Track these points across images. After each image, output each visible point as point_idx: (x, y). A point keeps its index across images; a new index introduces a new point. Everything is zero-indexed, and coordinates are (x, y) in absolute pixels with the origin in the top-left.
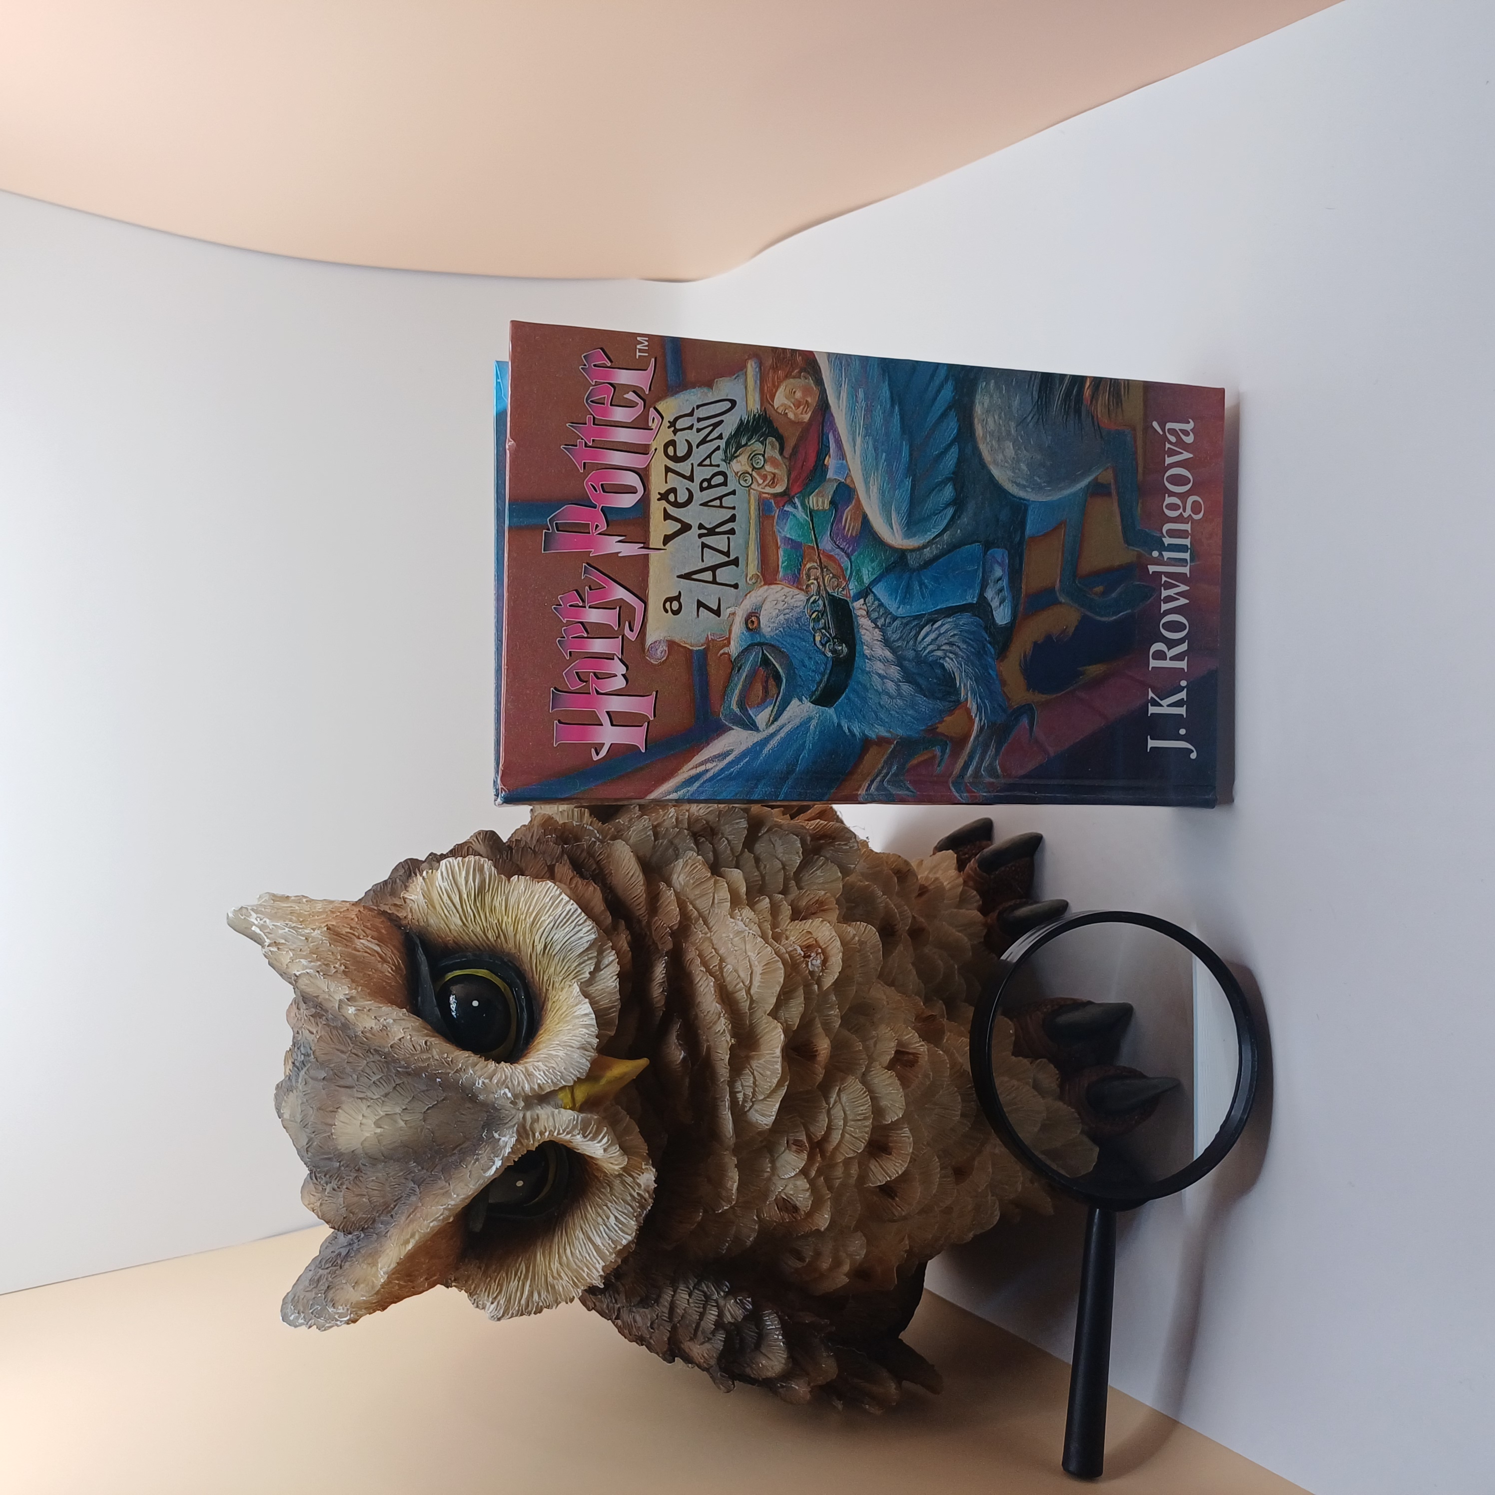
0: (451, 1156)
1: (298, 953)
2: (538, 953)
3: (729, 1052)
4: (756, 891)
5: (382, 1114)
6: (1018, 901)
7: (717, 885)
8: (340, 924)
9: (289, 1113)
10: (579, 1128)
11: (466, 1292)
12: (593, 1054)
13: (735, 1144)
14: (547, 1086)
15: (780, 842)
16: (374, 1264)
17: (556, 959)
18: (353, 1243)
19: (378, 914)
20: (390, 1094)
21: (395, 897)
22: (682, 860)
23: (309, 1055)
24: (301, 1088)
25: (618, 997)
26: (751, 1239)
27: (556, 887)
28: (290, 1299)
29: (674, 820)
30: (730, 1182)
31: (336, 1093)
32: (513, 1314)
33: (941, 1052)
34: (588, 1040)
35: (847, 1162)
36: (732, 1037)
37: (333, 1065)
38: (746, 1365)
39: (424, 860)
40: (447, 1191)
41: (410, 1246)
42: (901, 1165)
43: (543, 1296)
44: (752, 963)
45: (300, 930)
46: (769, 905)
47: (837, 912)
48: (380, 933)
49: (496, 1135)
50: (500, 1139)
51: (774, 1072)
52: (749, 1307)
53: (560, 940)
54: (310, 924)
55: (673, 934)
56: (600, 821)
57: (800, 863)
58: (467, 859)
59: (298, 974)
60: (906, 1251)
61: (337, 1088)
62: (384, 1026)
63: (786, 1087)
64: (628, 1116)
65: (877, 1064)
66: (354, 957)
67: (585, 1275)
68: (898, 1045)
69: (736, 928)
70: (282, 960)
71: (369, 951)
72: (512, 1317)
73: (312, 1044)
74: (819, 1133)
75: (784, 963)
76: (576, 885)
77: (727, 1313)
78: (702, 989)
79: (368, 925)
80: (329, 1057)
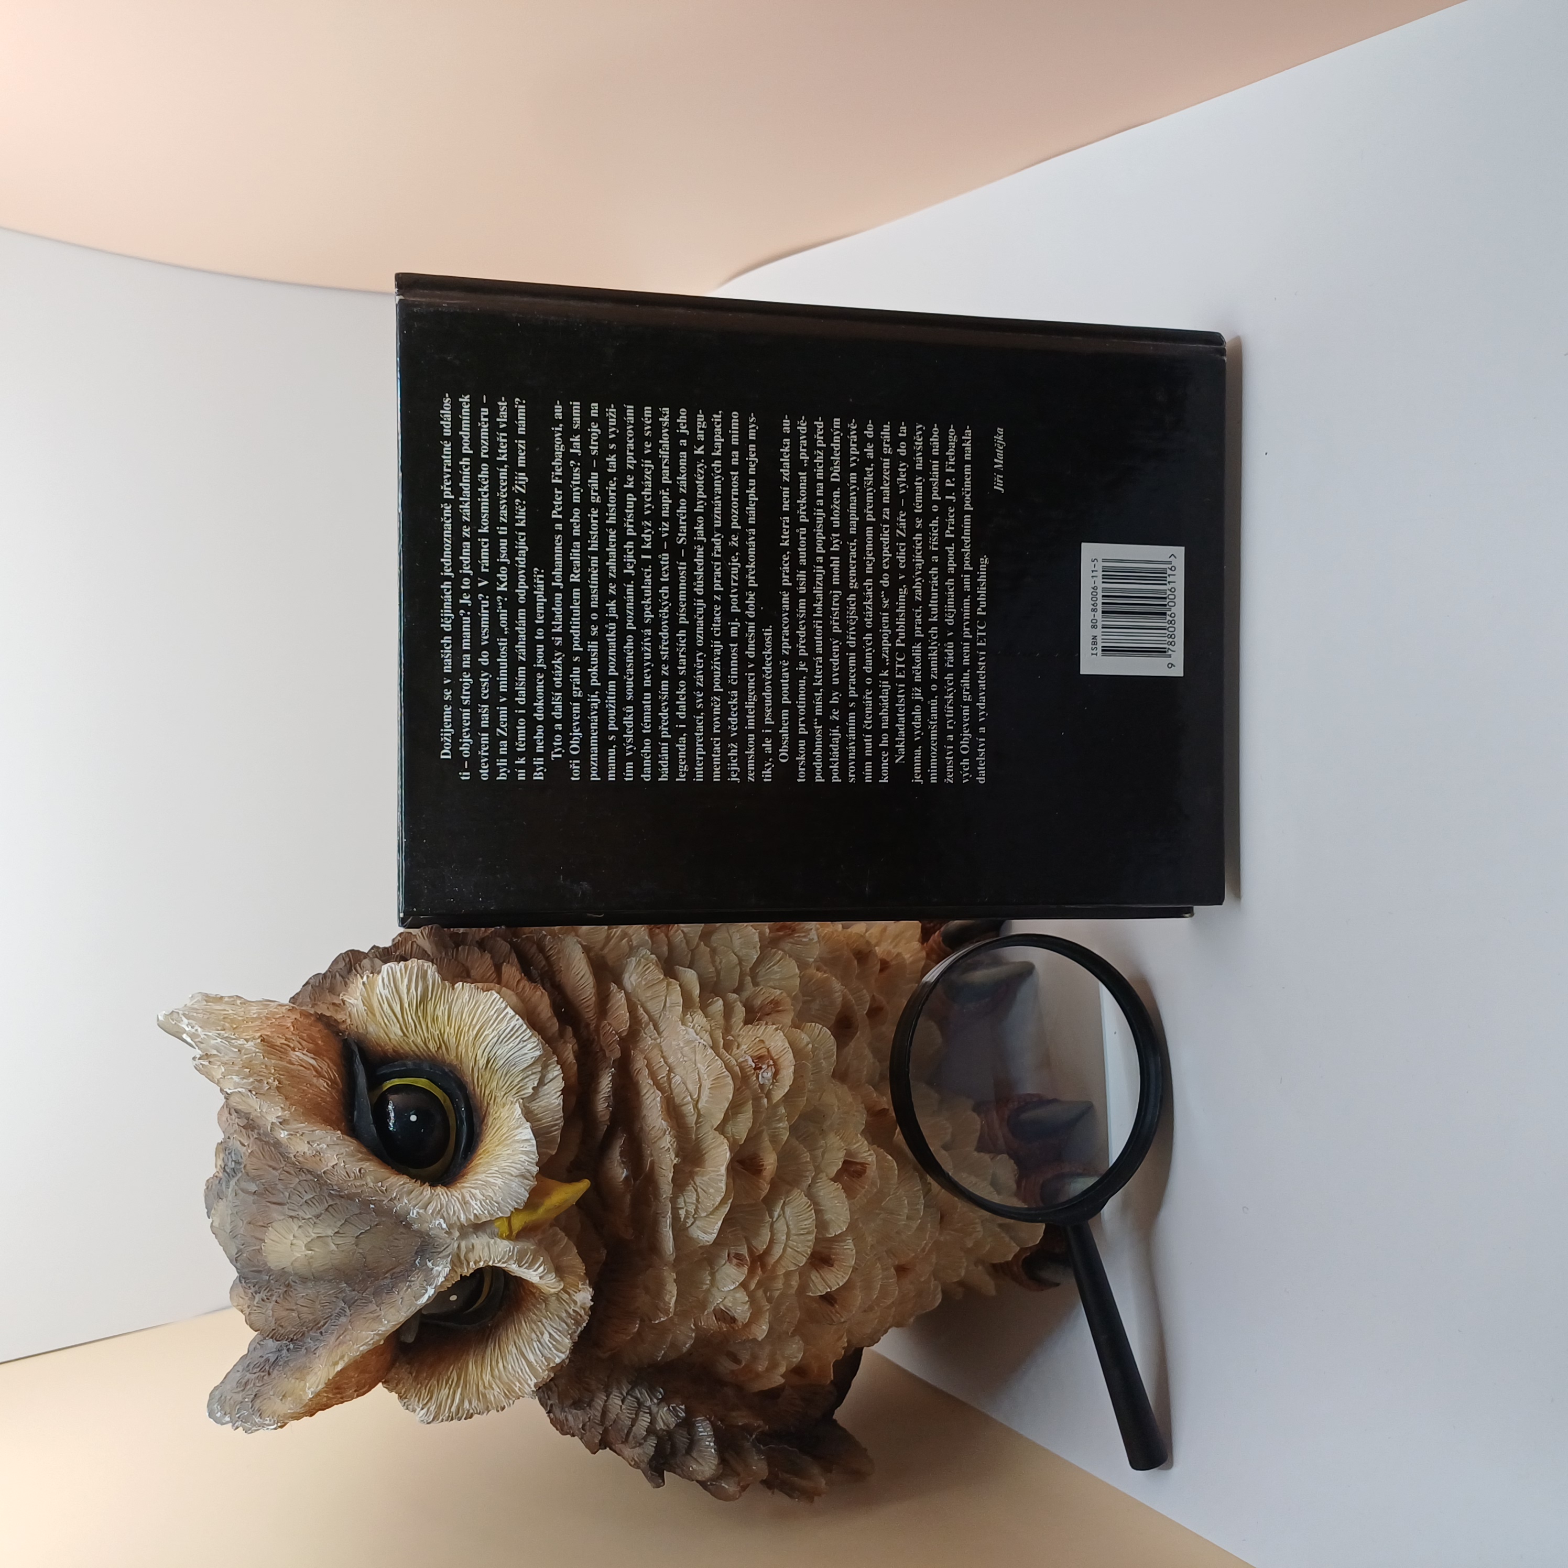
0: (383, 1279)
1: (230, 1067)
2: (481, 1067)
3: (673, 1170)
4: (710, 988)
5: (314, 1236)
7: (670, 988)
8: (275, 1034)
9: (219, 1221)
10: (516, 1257)
11: (396, 1394)
12: (530, 1182)
13: (675, 1260)
14: (483, 1216)
15: (738, 934)
16: (302, 1379)
17: (499, 1074)
18: (283, 1351)
19: (315, 1020)
20: (323, 1216)
21: (334, 994)
22: (634, 959)
23: (240, 1164)
24: (230, 1198)
25: (562, 1115)
26: (687, 1346)
27: (502, 999)
28: (217, 1396)
30: (667, 1299)
31: (267, 1209)
32: (443, 1420)
33: (890, 1157)
34: (528, 1168)
35: (788, 1275)
36: (676, 1156)
37: (263, 1181)
38: (676, 1467)
39: (366, 951)
40: (378, 1316)
41: (339, 1368)
42: (843, 1276)
43: (474, 1403)
44: (701, 1076)
45: (233, 1041)
46: (722, 1008)
47: (792, 1014)
48: (317, 1044)
49: (430, 1264)
50: (432, 1269)
51: (718, 1190)
52: (683, 1414)
53: (503, 1055)
54: (243, 1032)
55: (622, 1041)
57: (757, 958)
58: (410, 963)
59: (229, 1092)
60: (843, 1348)
61: (269, 1204)
62: (317, 1150)
63: (729, 1205)
64: (567, 1237)
65: (823, 1175)
66: (288, 1071)
67: (517, 1389)
68: (846, 1155)
69: (687, 1036)
70: (214, 1073)
71: (304, 1065)
72: (442, 1421)
73: (244, 1160)
74: (761, 1247)
75: (734, 1078)
76: (523, 989)
77: (660, 1420)
78: (648, 1101)
79: (305, 1034)
80: (261, 1173)
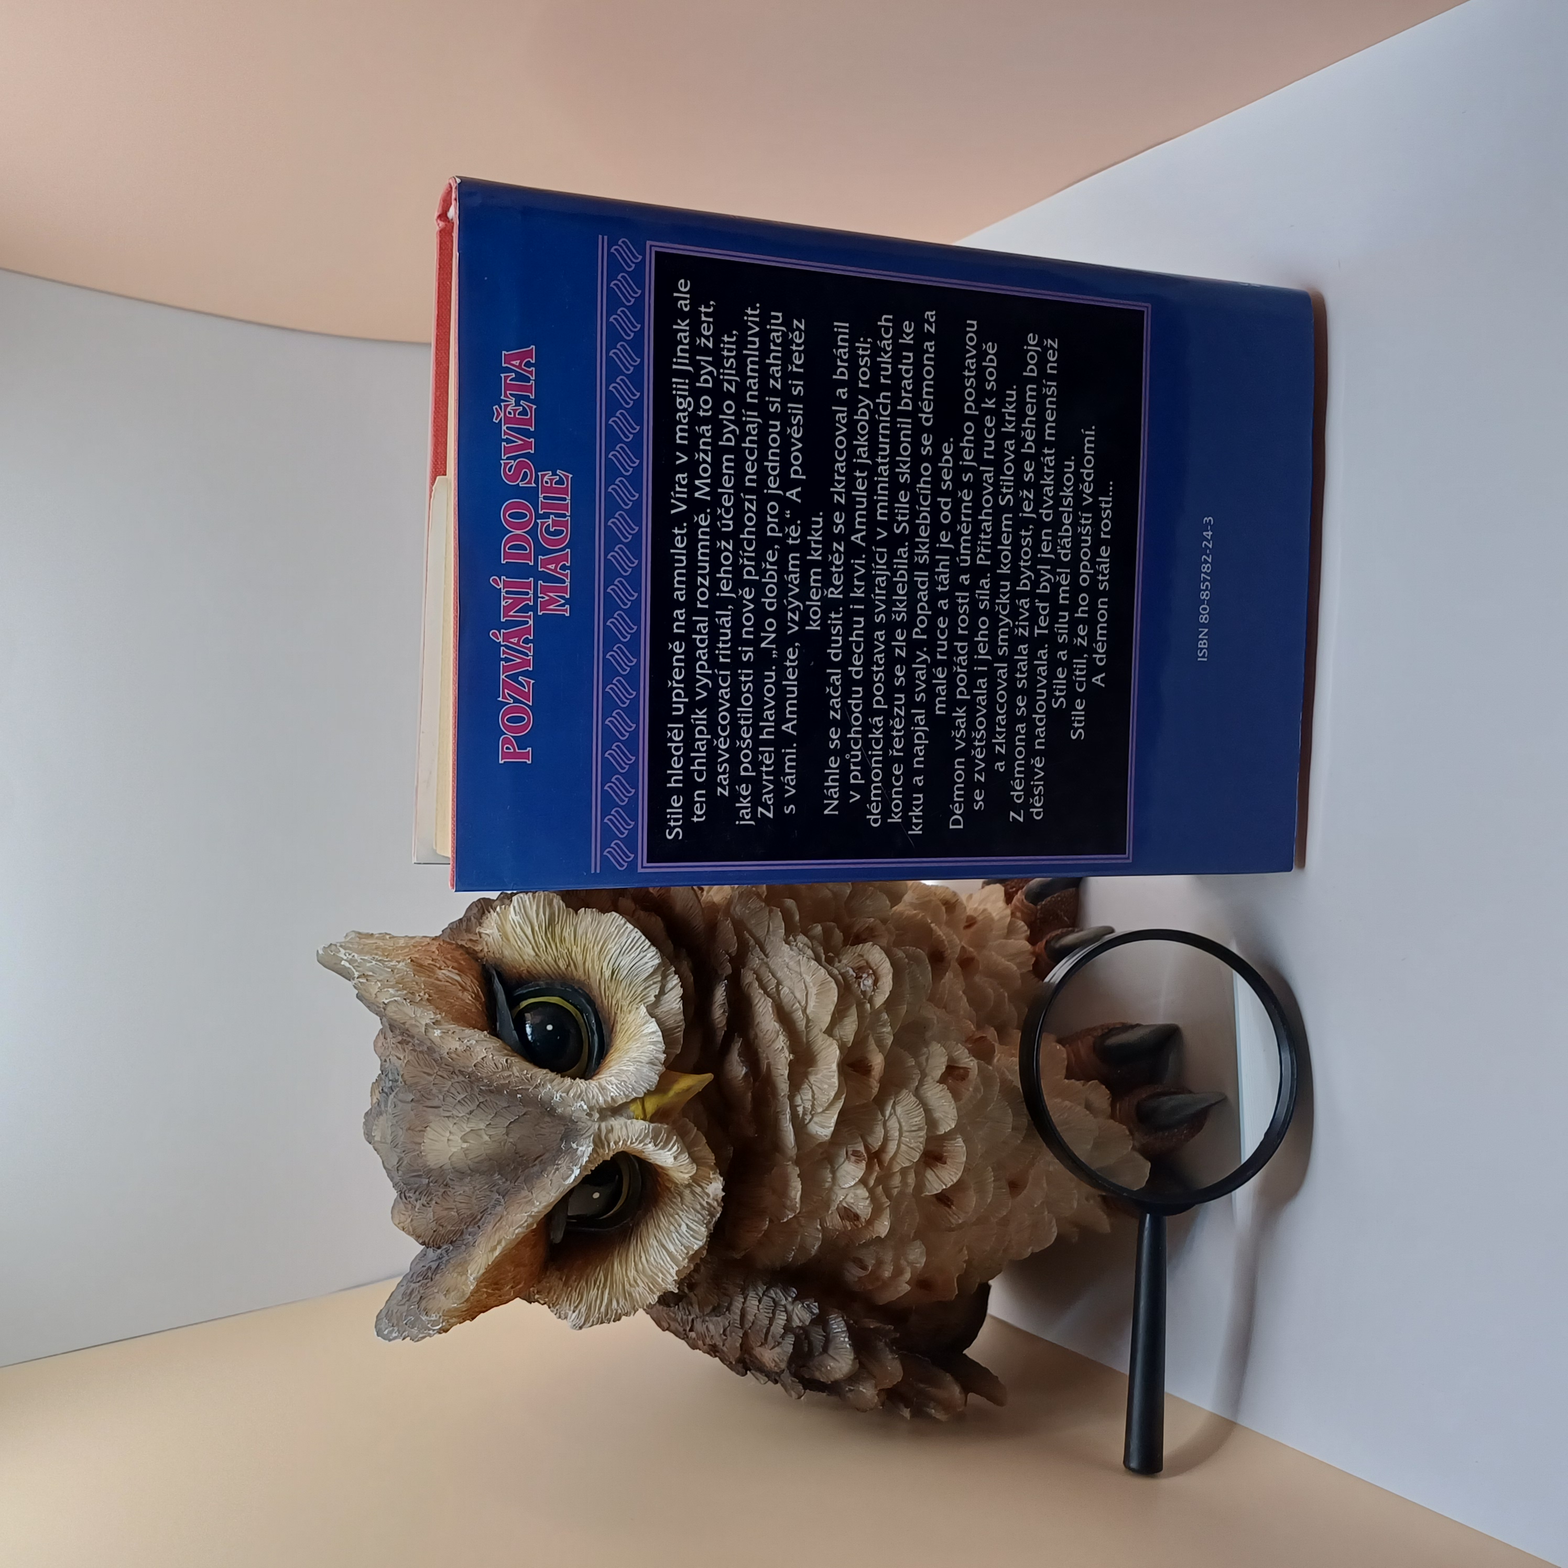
0: (532, 1167)
1: (385, 984)
3: (788, 1067)
5: (468, 1130)
6: (1065, 930)
7: (772, 914)
8: (422, 957)
9: (379, 1135)
10: (650, 1138)
12: (661, 1069)
13: (797, 1155)
14: (619, 1098)
16: (464, 1273)
17: (623, 984)
18: (444, 1256)
19: (457, 947)
20: (475, 1111)
21: (470, 933)
23: (397, 1081)
24: (390, 1110)
25: (682, 1017)
26: (815, 1248)
27: (621, 917)
28: (384, 1314)
30: (793, 1194)
31: (424, 1113)
32: (593, 1321)
33: (991, 1068)
34: (657, 1055)
35: (904, 1172)
36: (790, 1053)
37: (420, 1087)
38: (814, 1369)
40: (530, 1200)
41: (497, 1253)
42: (956, 1173)
43: (621, 1303)
44: (807, 984)
45: (386, 963)
46: (822, 932)
48: (459, 964)
49: (574, 1146)
50: (578, 1149)
51: (830, 1085)
52: (816, 1311)
53: (626, 966)
54: (395, 956)
55: (732, 960)
57: (851, 893)
58: (537, 894)
59: (386, 1002)
60: (965, 1262)
61: (425, 1109)
62: (467, 1047)
63: (843, 1100)
64: (696, 1128)
65: (929, 1079)
66: (437, 987)
67: (660, 1280)
68: (949, 1061)
69: (791, 953)
70: (371, 990)
71: (450, 981)
72: (592, 1325)
73: (400, 1069)
74: (876, 1144)
75: (838, 984)
76: (641, 916)
77: (795, 1317)
78: (761, 1010)
79: (449, 956)
80: (416, 1080)
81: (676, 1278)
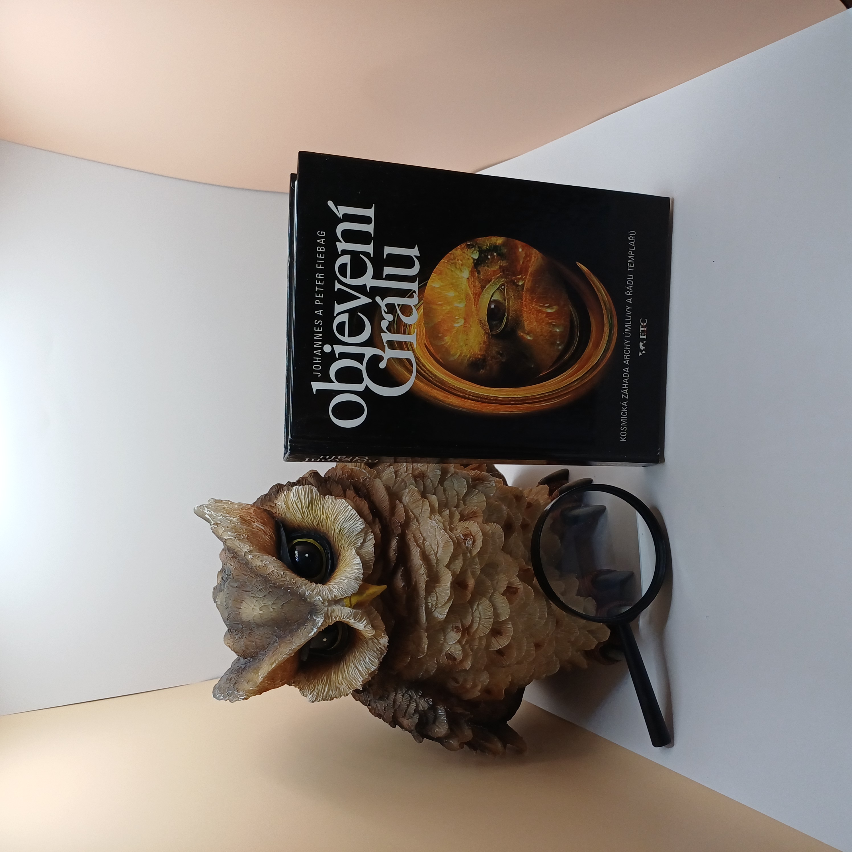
0: (293, 626)
1: (226, 528)
2: (337, 533)
3: (425, 584)
4: (443, 505)
5: (263, 605)
7: (424, 503)
8: (246, 515)
9: (220, 601)
10: (353, 616)
11: (299, 688)
12: (359, 582)
13: (427, 627)
14: (338, 596)
15: (456, 481)
16: (257, 673)
17: (345, 536)
18: (248, 663)
19: (263, 510)
20: (267, 596)
21: (271, 502)
22: (408, 489)
23: (230, 575)
24: (225, 590)
25: (373, 555)
26: (433, 672)
27: (346, 502)
28: (217, 687)
29: (405, 469)
30: (423, 645)
31: (242, 594)
32: (320, 699)
33: (530, 588)
34: (359, 576)
35: (481, 638)
36: (427, 577)
37: (240, 581)
38: (428, 731)
39: (285, 484)
40: (291, 642)
41: (274, 666)
43: (334, 692)
44: (438, 542)
45: (228, 518)
46: (449, 513)
47: (482, 518)
48: (264, 521)
49: (315, 618)
50: (316, 619)
52: (431, 703)
53: (347, 527)
54: (232, 515)
55: (402, 526)
56: (369, 468)
57: (466, 492)
58: (305, 486)
59: (226, 538)
60: (509, 682)
61: (243, 592)
62: (265, 564)
63: (452, 601)
64: (376, 611)
65: (497, 592)
66: (252, 531)
67: (354, 684)
68: (508, 584)
69: (432, 524)
70: (219, 531)
71: (259, 529)
72: (319, 701)
73: (231, 571)
74: (468, 622)
75: (454, 542)
76: (356, 500)
77: (420, 706)
78: (414, 553)
79: (259, 516)
80: (239, 577)
81: (362, 684)
